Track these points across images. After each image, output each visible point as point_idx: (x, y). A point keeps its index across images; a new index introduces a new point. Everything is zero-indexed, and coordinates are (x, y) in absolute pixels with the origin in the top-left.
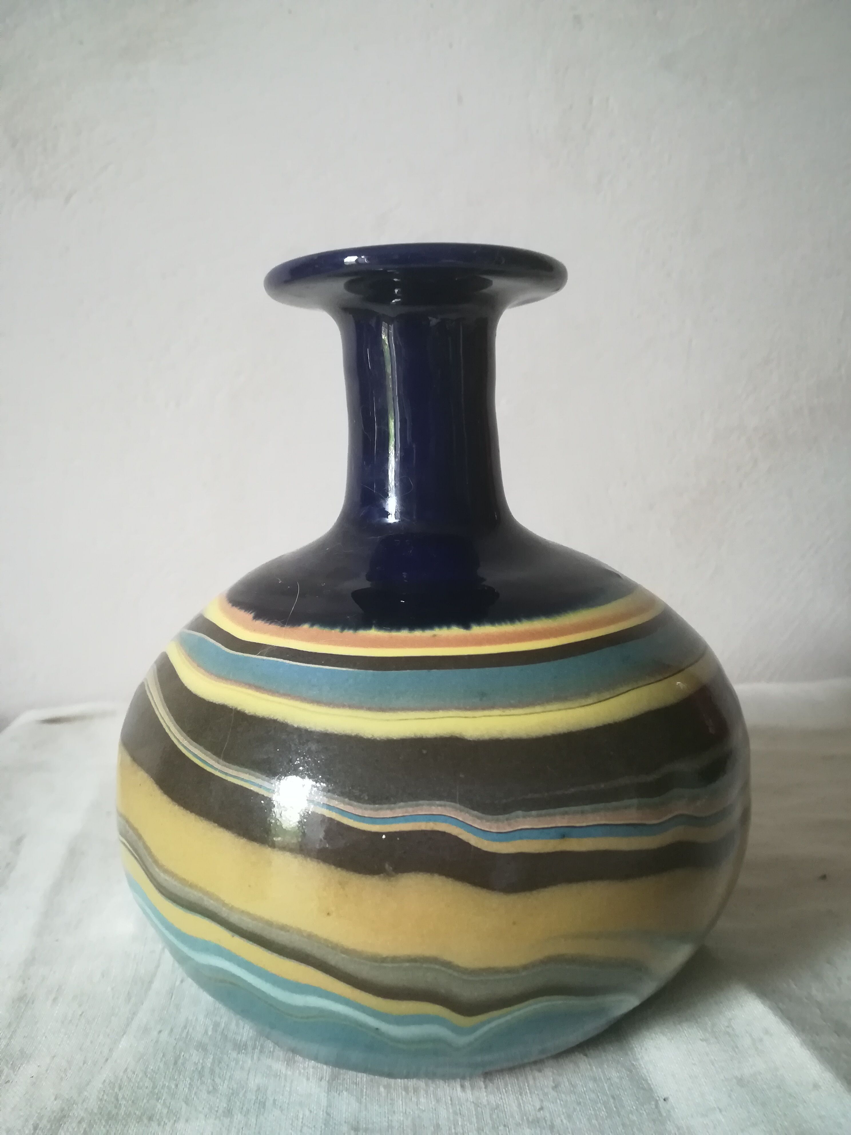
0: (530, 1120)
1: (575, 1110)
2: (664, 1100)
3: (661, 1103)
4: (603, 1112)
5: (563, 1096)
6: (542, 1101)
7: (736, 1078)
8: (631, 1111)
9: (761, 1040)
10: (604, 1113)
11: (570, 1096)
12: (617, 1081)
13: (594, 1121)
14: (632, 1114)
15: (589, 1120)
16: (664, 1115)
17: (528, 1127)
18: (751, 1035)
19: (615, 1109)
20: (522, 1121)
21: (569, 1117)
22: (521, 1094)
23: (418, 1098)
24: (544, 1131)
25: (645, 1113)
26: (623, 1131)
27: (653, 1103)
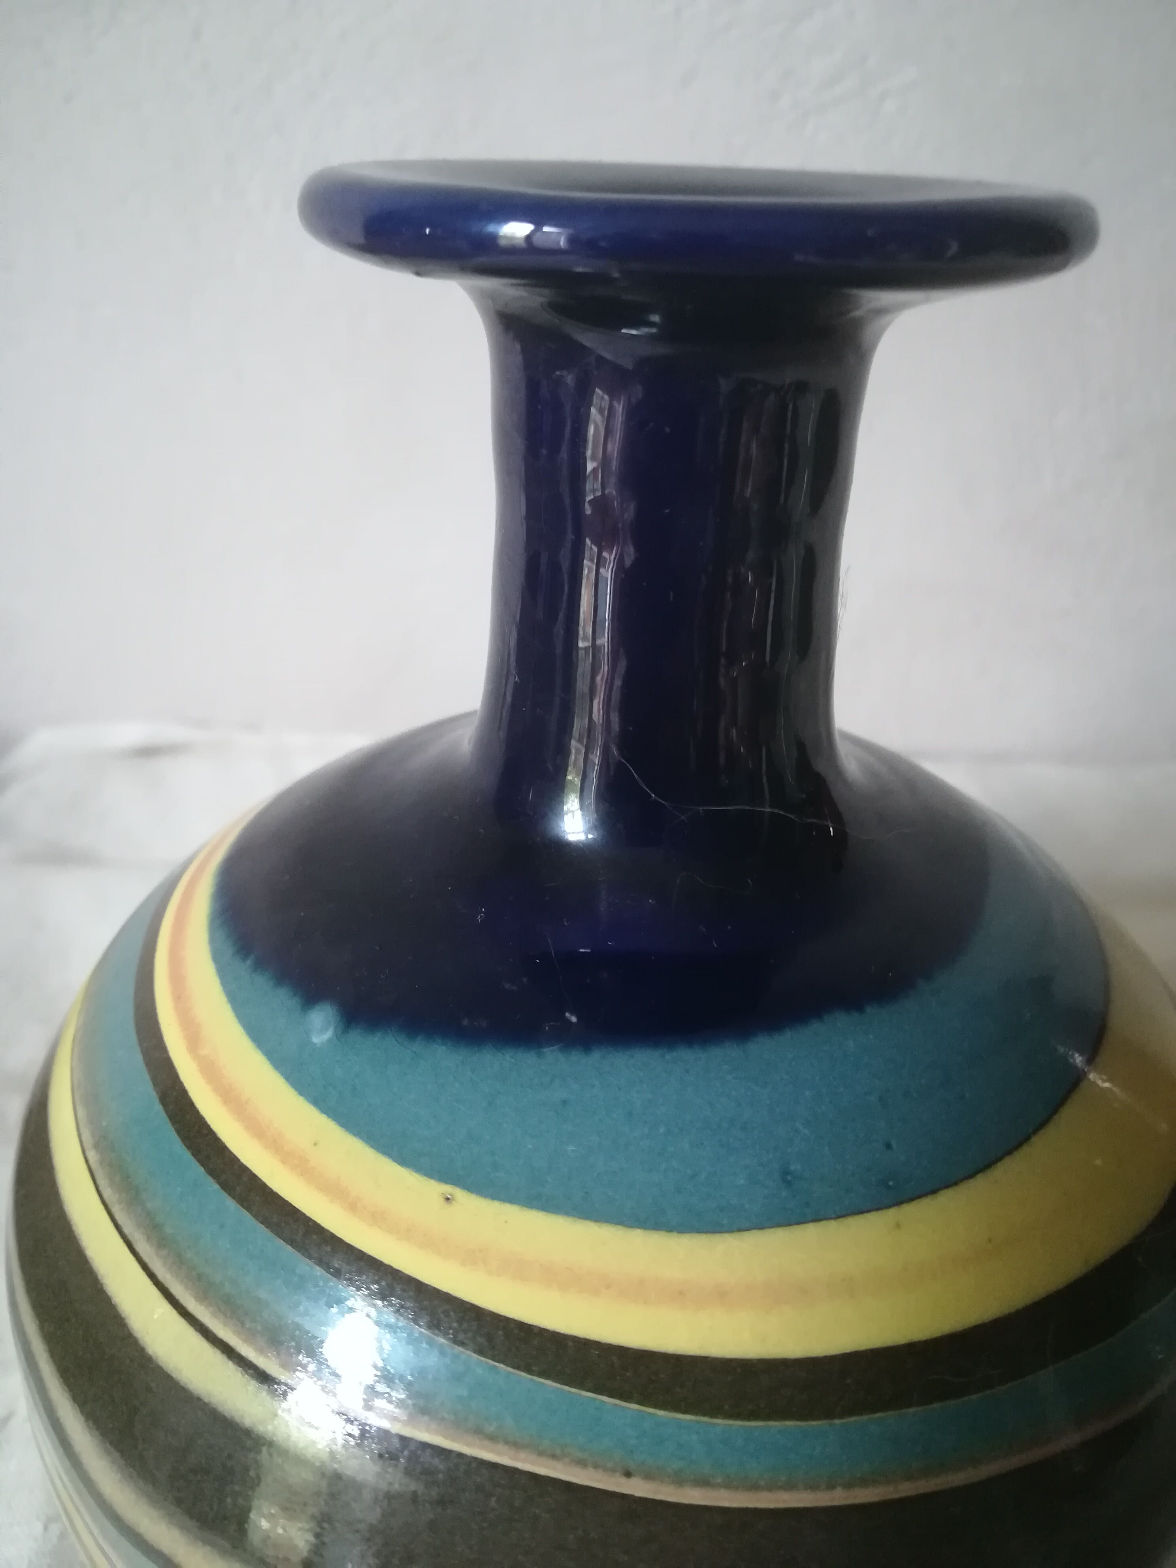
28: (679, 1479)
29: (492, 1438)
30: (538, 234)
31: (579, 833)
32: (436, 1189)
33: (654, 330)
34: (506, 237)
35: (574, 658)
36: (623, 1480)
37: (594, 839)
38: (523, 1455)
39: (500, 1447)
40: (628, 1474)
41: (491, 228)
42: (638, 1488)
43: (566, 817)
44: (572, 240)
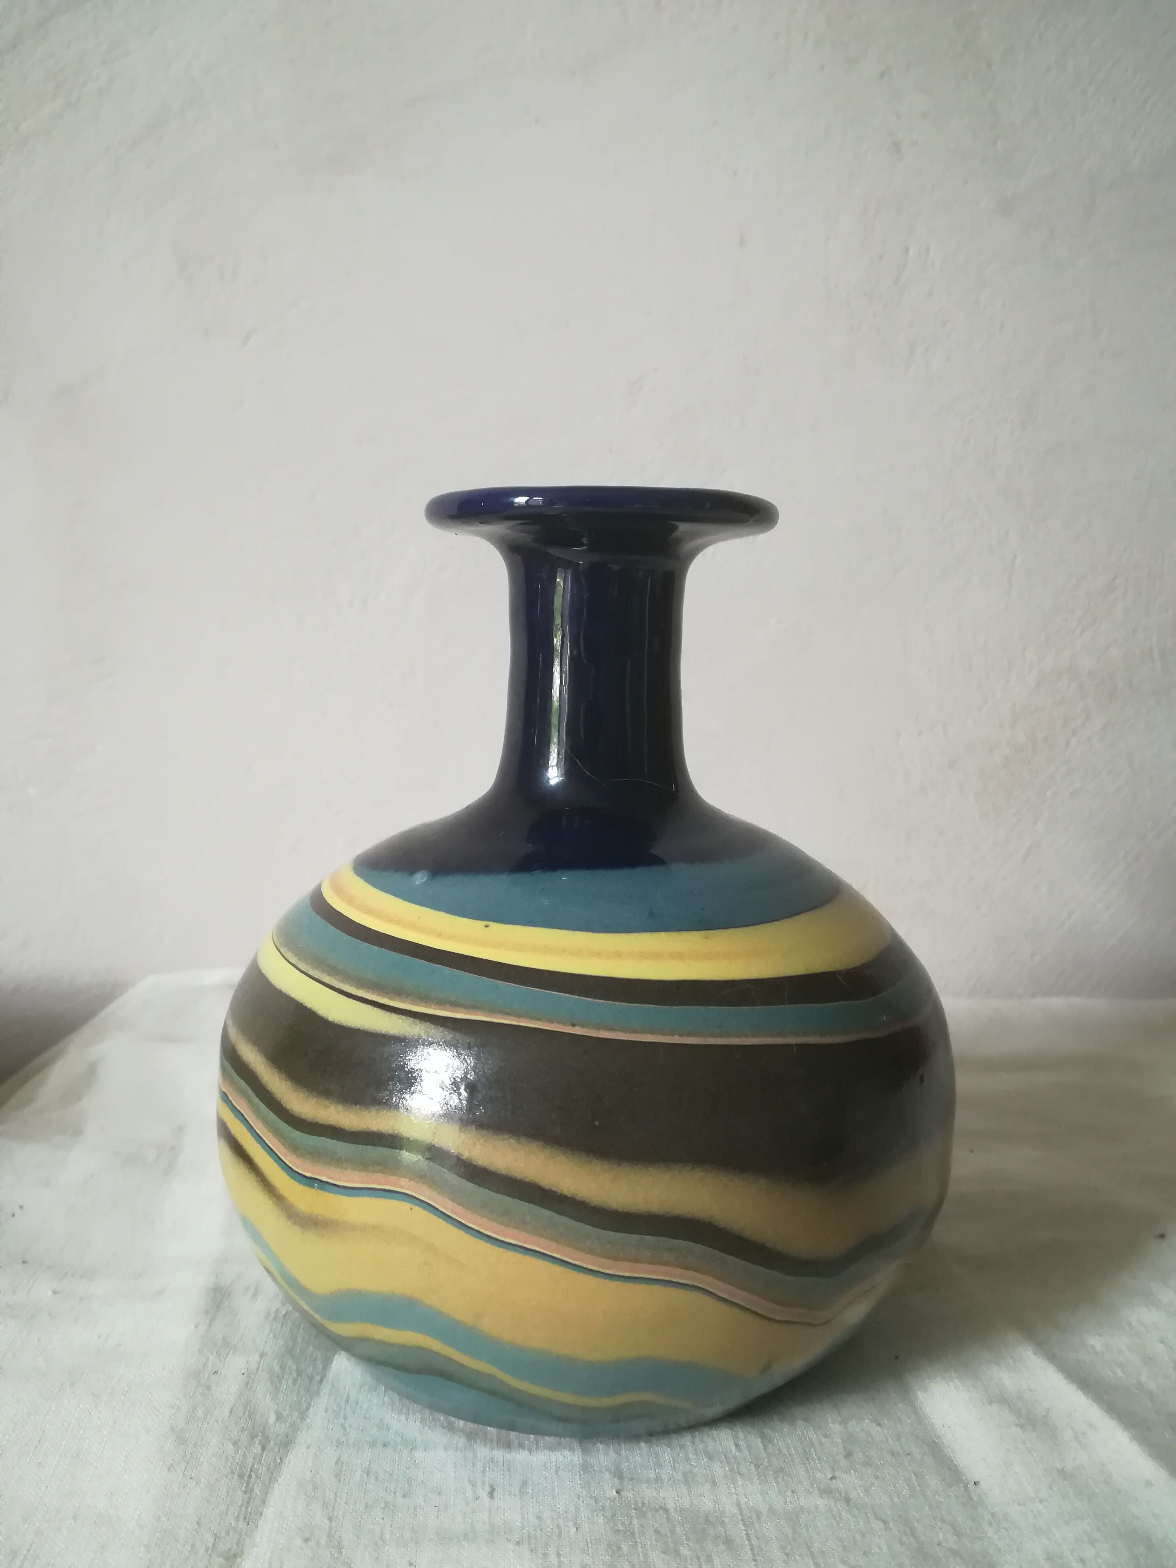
0: (822, 1488)
1: (873, 1484)
2: (975, 1483)
3: (971, 1486)
4: (905, 1490)
5: (857, 1468)
6: (833, 1469)
7: (1057, 1470)
8: (937, 1491)
9: (1084, 1434)
10: (906, 1492)
11: (866, 1469)
12: (919, 1457)
13: (895, 1499)
14: (939, 1496)
15: (890, 1497)
16: (975, 1499)
17: (821, 1497)
18: (1072, 1429)
19: (918, 1488)
20: (811, 1488)
21: (867, 1491)
22: (808, 1459)
23: (687, 1455)
24: (838, 1503)
25: (952, 1494)
26: (930, 1513)
27: (962, 1485)
28: (598, 1027)
29: (508, 1014)
30: (530, 501)
31: (555, 777)
32: (480, 924)
33: (585, 548)
34: (516, 503)
35: (548, 706)
36: (571, 1027)
37: (562, 780)
38: (522, 1020)
39: (512, 1017)
40: (573, 1025)
41: (511, 499)
42: (578, 1031)
43: (549, 769)
44: (544, 501)
